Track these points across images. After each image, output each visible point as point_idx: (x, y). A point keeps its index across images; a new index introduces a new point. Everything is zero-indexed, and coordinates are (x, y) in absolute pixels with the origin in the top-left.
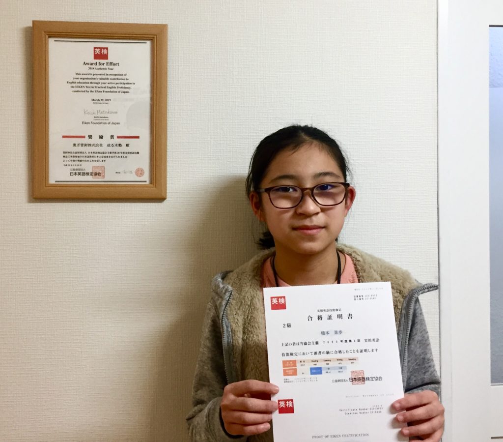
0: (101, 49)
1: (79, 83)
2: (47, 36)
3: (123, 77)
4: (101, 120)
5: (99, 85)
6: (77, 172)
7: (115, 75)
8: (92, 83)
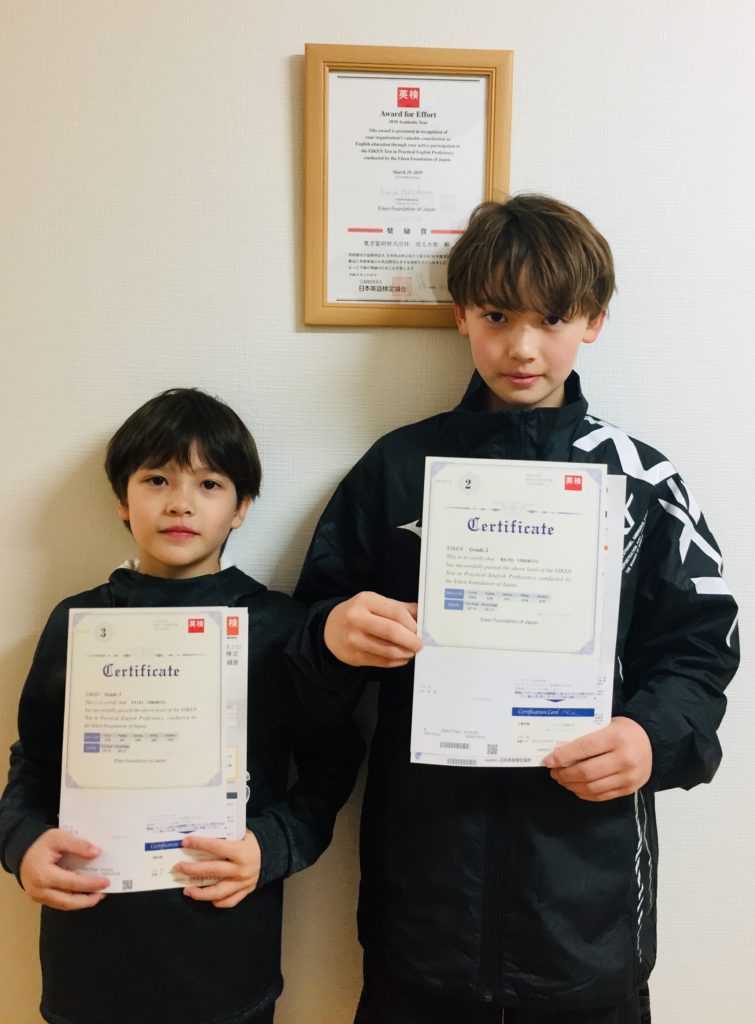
0: (409, 90)
1: (374, 144)
2: (327, 69)
3: (442, 136)
4: (406, 204)
5: (405, 149)
6: (369, 285)
7: (430, 132)
8: (394, 145)
